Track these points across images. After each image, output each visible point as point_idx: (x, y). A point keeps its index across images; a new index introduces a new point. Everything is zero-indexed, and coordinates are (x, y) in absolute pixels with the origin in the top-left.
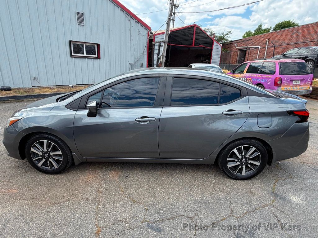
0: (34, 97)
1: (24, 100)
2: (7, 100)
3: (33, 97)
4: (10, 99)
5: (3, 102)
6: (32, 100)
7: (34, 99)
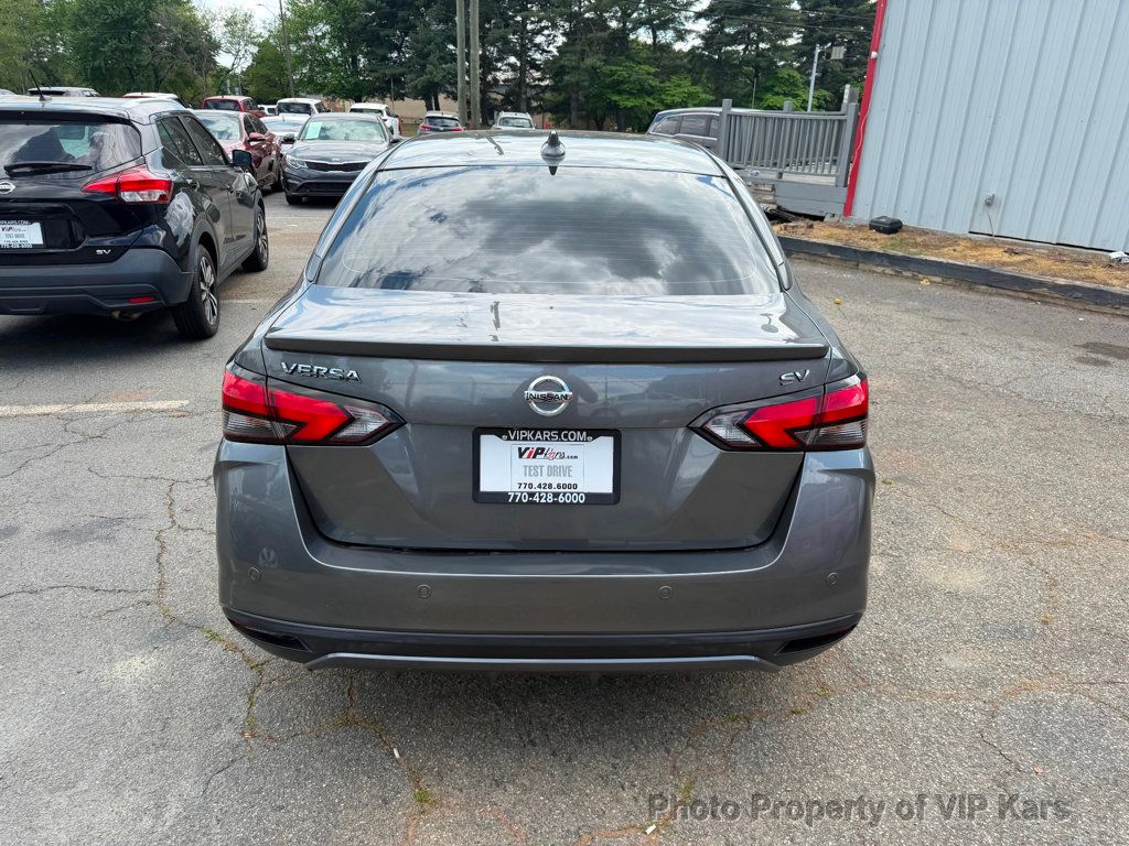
0: (890, 263)
1: (861, 266)
2: (821, 256)
3: (886, 262)
4: (829, 255)
5: (814, 258)
6: (880, 269)
7: (888, 271)
